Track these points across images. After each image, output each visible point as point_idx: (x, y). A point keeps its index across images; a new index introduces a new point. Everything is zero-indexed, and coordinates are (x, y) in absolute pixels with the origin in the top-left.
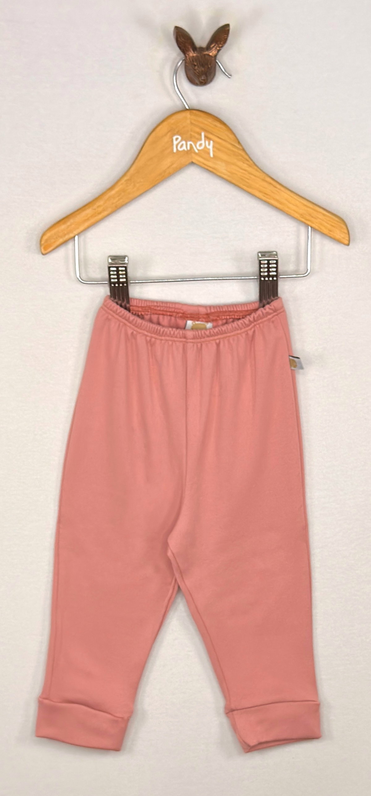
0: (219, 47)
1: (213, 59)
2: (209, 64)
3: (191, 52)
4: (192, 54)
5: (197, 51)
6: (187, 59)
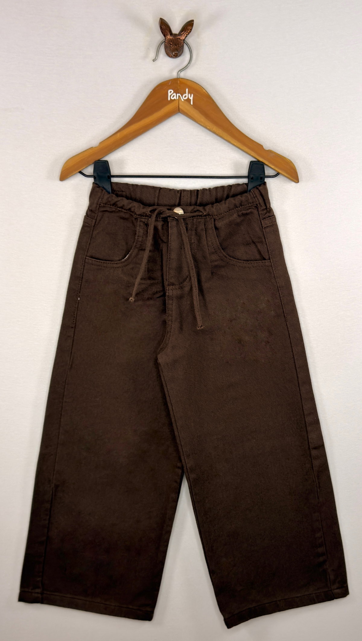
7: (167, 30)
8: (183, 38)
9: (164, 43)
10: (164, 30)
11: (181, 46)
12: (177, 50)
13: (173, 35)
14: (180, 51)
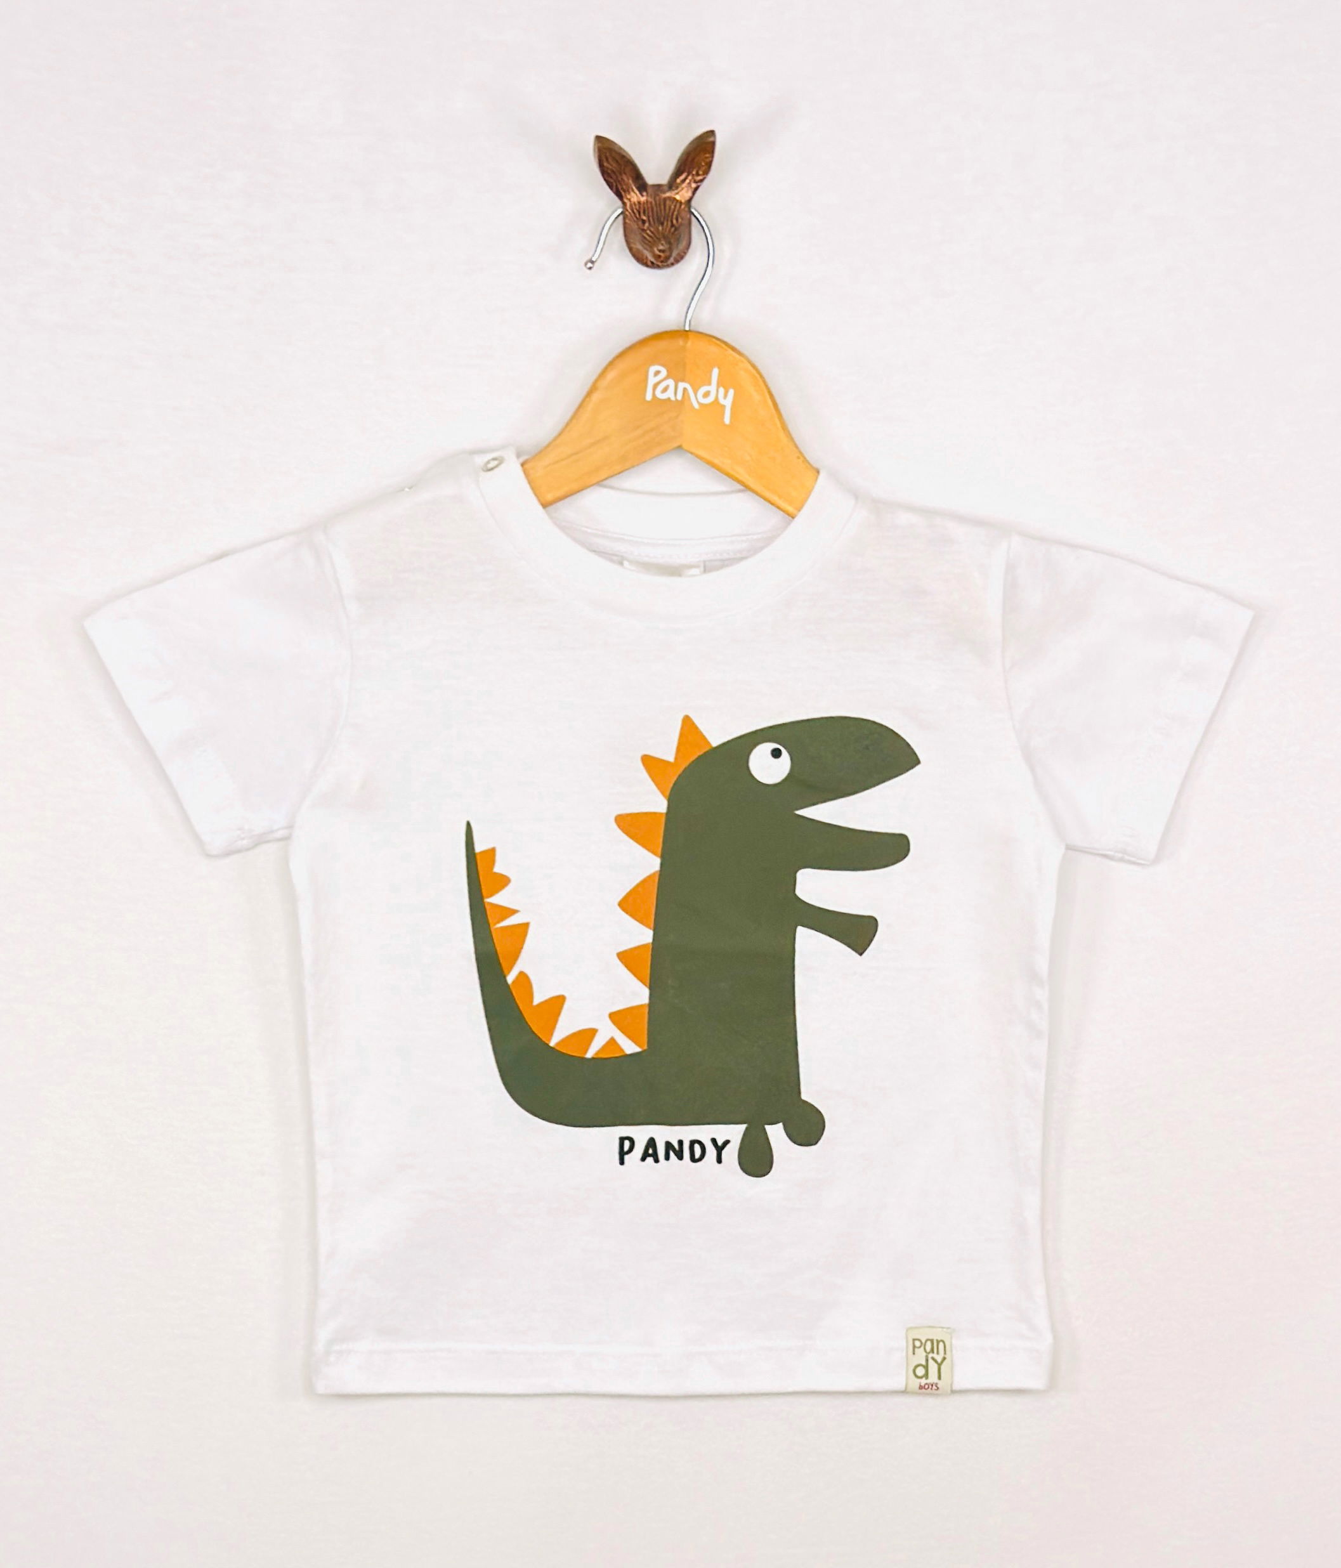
0: (695, 182)
1: (683, 206)
2: (674, 217)
3: (635, 193)
4: (635, 197)
5: (646, 190)
6: (627, 210)
7: (625, 173)
8: (682, 195)
9: (621, 218)
10: (614, 177)
11: (681, 224)
12: (666, 243)
13: (650, 190)
14: (677, 244)
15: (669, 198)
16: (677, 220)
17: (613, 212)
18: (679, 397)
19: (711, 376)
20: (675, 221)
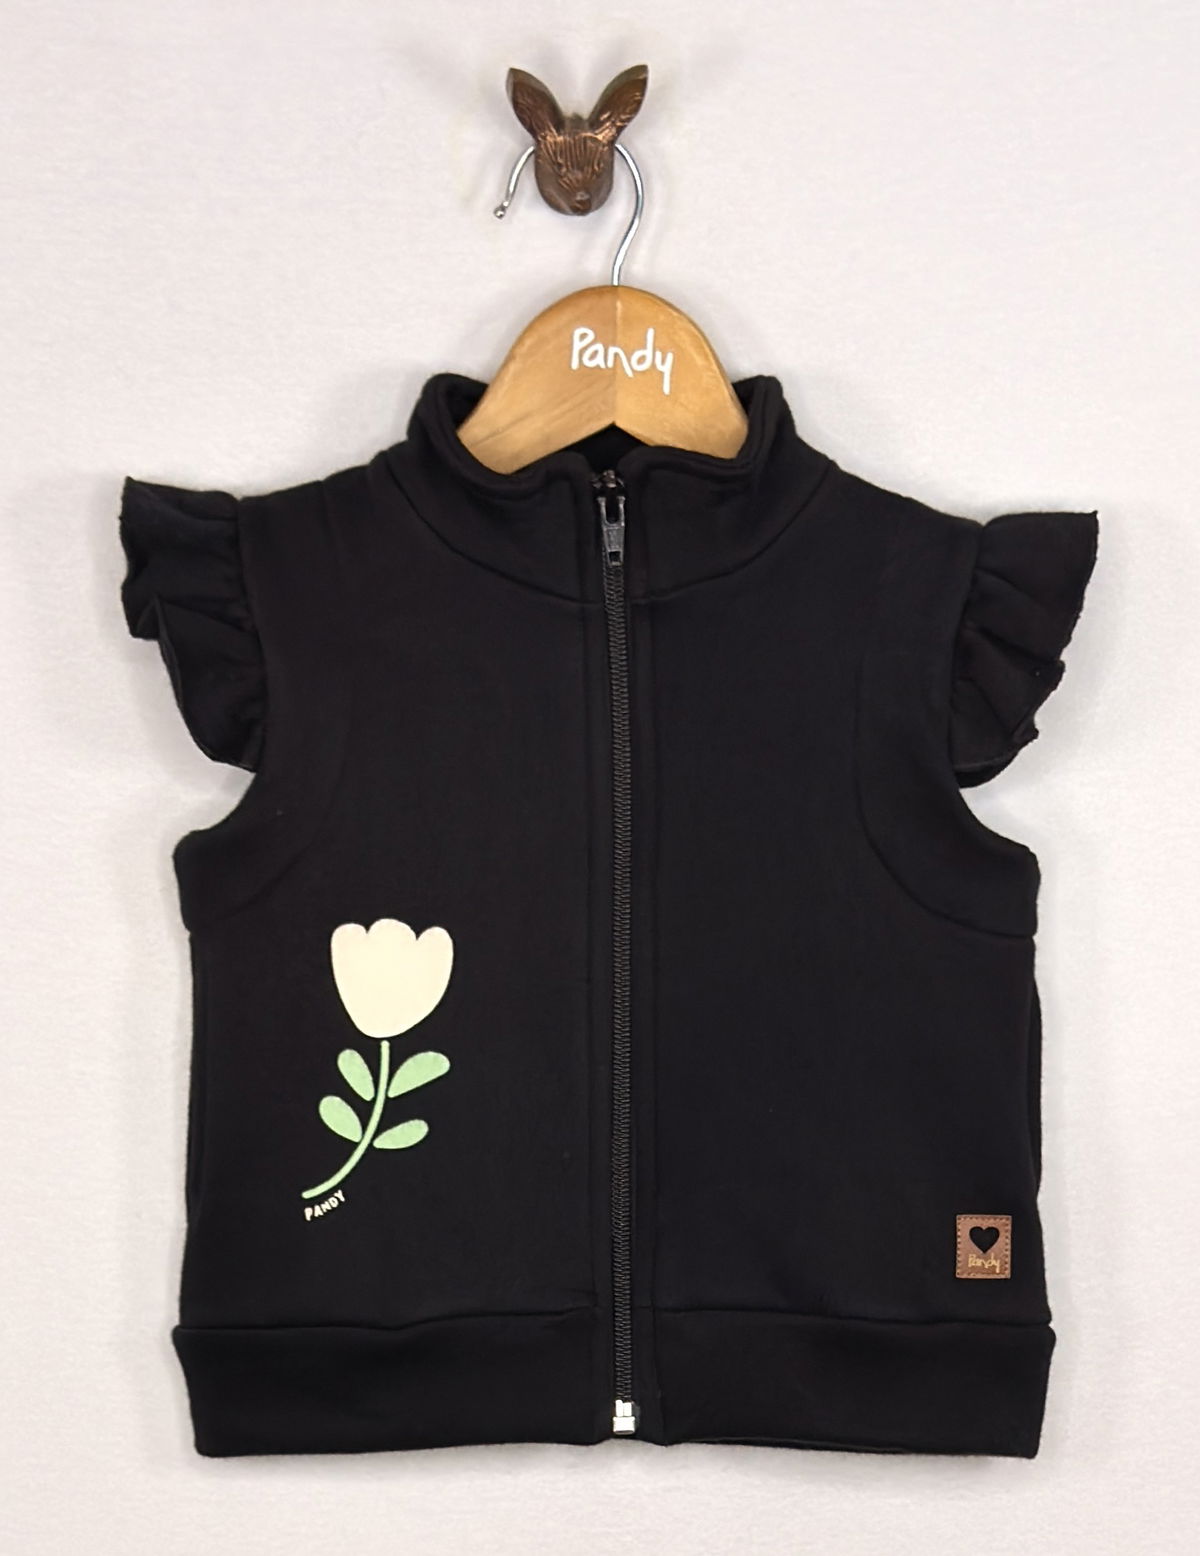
0: (622, 122)
1: (606, 148)
2: (596, 163)
3: (552, 132)
4: (554, 138)
5: (564, 130)
6: (541, 149)
7: (543, 110)
8: (606, 134)
9: (533, 157)
10: (530, 114)
11: (603, 168)
13: (568, 126)
14: (599, 189)
15: (591, 138)
16: (598, 165)
17: (525, 151)
18: (610, 364)
19: (645, 339)
20: (596, 168)
